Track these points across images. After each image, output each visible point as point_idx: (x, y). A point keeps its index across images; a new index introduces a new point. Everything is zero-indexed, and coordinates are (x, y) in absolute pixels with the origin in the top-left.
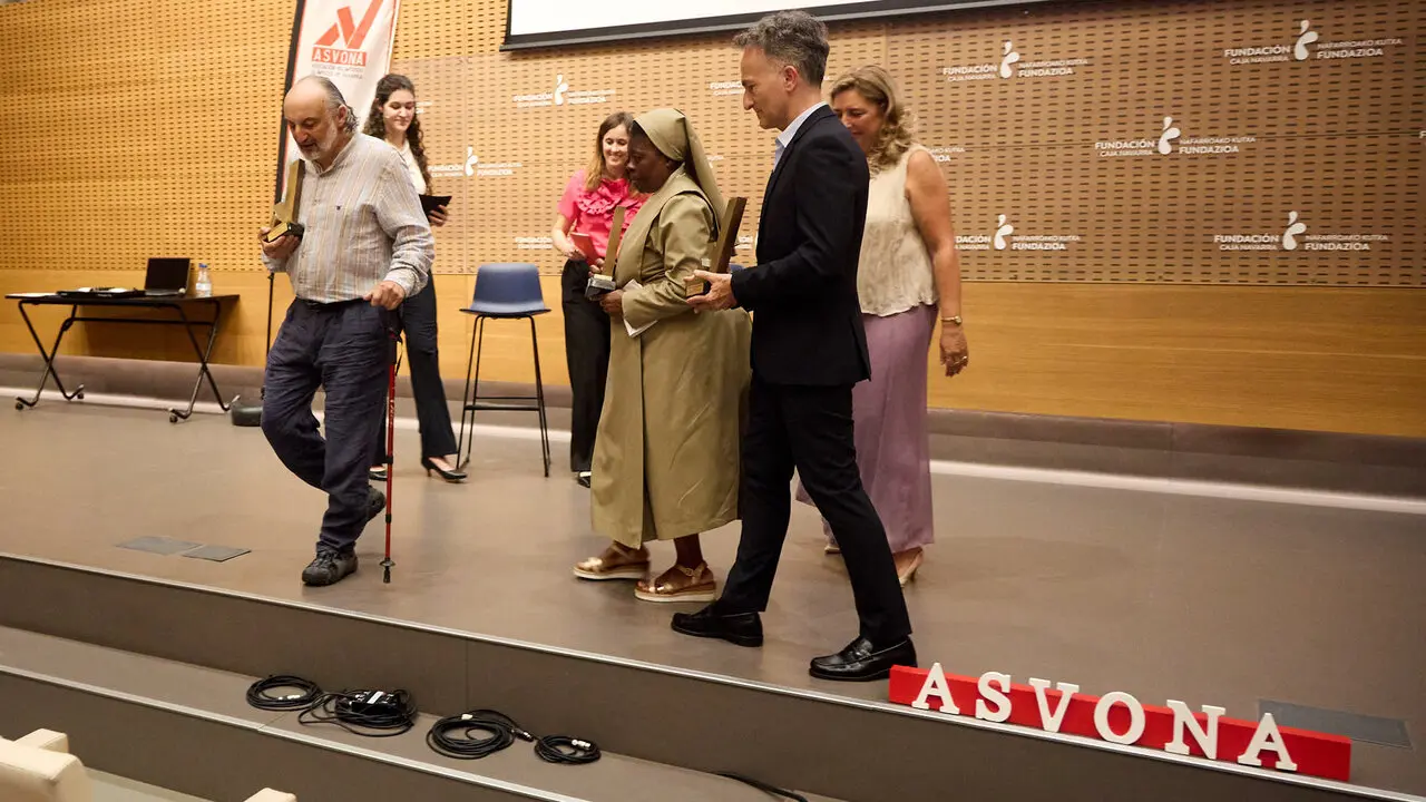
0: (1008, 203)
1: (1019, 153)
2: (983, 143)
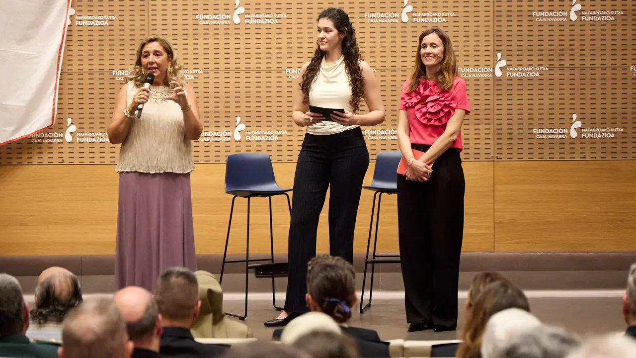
0: (578, 106)
1: (583, 72)
2: (560, 65)
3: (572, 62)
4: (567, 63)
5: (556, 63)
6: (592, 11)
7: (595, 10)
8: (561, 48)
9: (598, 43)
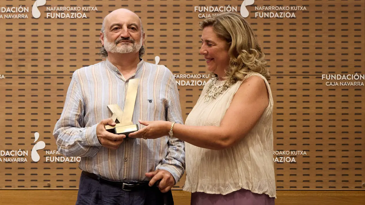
0: (41, 123)
1: (48, 81)
2: (20, 72)
3: (34, 69)
4: (28, 70)
5: (15, 70)
6: (59, 6)
7: (63, 6)
8: (21, 51)
9: (67, 46)
